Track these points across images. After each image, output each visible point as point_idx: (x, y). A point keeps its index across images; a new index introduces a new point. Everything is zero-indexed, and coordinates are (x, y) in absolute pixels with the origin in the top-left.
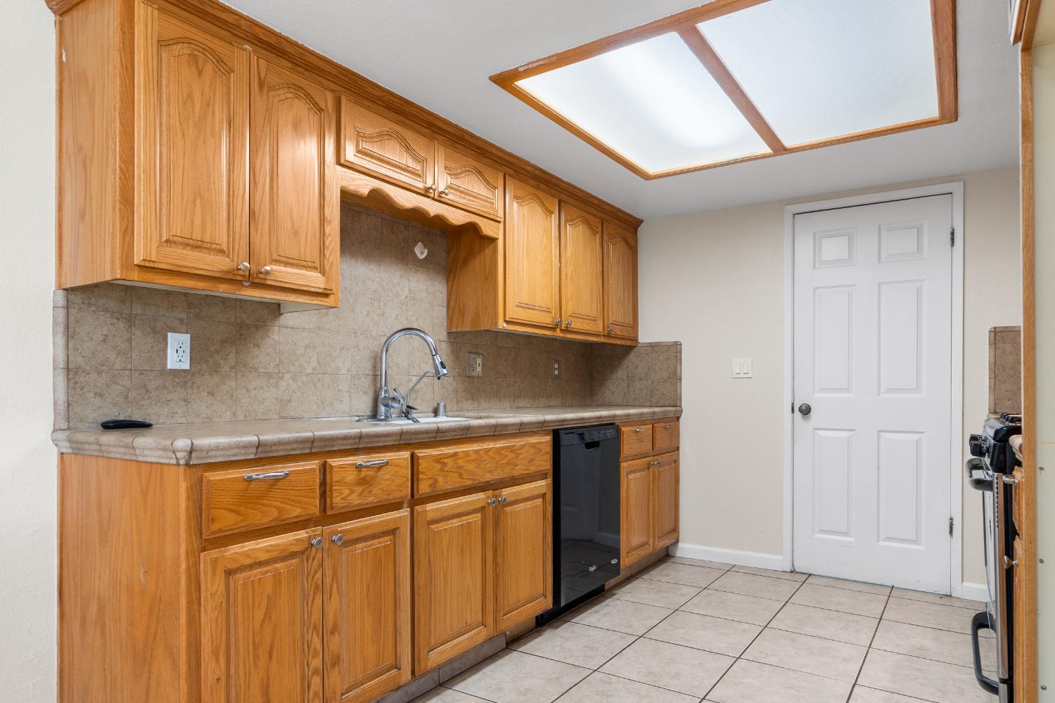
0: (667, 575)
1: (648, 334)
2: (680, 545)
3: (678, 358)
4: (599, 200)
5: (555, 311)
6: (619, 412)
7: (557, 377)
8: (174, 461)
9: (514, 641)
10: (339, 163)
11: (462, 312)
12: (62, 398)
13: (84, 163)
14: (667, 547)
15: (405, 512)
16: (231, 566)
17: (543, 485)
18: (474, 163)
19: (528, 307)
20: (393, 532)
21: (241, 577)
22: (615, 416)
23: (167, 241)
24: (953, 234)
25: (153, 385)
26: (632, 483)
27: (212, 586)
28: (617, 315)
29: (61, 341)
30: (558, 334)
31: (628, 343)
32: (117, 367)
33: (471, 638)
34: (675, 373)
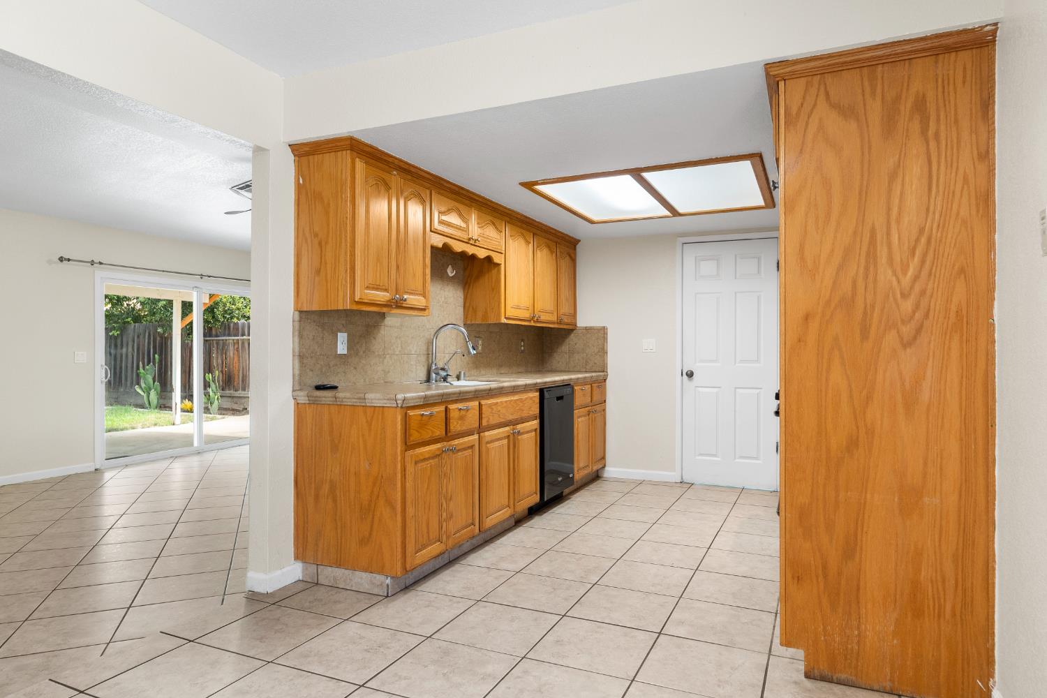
0: (601, 487)
1: (583, 321)
2: (607, 468)
3: (605, 338)
4: (555, 230)
5: (531, 308)
6: (573, 376)
7: (522, 352)
8: (395, 405)
9: (519, 522)
10: (431, 231)
11: (475, 311)
12: (297, 372)
13: (320, 244)
14: (598, 471)
15: (476, 437)
16: (417, 459)
17: (535, 424)
18: (491, 218)
19: (518, 308)
20: (472, 447)
21: (420, 465)
22: (571, 379)
23: (367, 287)
24: (778, 263)
25: (332, 363)
26: (580, 423)
27: (410, 469)
28: (565, 309)
29: (297, 339)
30: (532, 324)
31: (571, 327)
32: (318, 354)
33: (503, 514)
34: (603, 349)
